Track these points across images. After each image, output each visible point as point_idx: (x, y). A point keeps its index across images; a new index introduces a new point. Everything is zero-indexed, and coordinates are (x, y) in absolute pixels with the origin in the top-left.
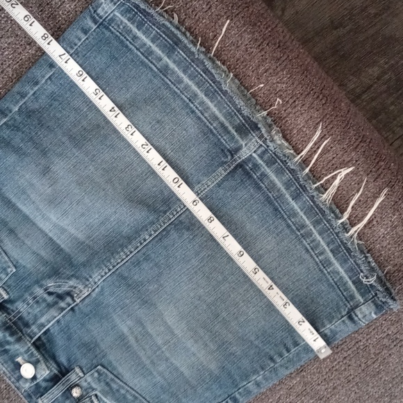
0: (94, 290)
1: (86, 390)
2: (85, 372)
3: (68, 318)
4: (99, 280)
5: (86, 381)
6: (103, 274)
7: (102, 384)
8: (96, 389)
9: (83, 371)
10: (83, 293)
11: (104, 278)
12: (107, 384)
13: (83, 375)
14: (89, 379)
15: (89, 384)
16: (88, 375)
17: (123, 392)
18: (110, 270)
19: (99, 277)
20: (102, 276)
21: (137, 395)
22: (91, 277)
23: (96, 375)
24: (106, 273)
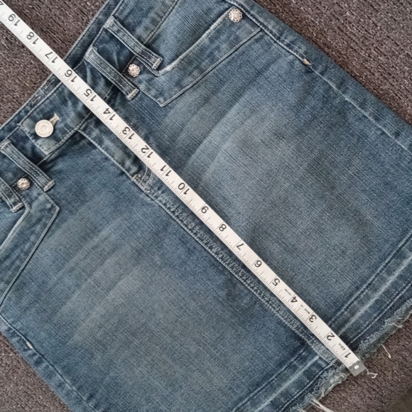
0: (148, 196)
1: (28, 195)
2: (49, 192)
3: (112, 169)
4: (160, 201)
5: (39, 194)
6: (168, 206)
7: (39, 214)
8: (31, 207)
9: (49, 190)
10: (143, 184)
11: (164, 207)
12: (39, 220)
13: (45, 190)
14: (41, 198)
15: (36, 198)
16: (47, 196)
17: (32, 238)
18: (173, 212)
19: (164, 202)
20: (165, 205)
21: (30, 254)
22: (163, 192)
23: (49, 206)
24: (169, 208)
